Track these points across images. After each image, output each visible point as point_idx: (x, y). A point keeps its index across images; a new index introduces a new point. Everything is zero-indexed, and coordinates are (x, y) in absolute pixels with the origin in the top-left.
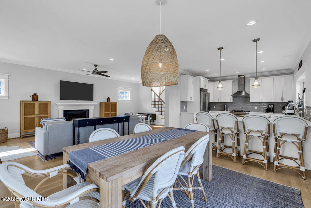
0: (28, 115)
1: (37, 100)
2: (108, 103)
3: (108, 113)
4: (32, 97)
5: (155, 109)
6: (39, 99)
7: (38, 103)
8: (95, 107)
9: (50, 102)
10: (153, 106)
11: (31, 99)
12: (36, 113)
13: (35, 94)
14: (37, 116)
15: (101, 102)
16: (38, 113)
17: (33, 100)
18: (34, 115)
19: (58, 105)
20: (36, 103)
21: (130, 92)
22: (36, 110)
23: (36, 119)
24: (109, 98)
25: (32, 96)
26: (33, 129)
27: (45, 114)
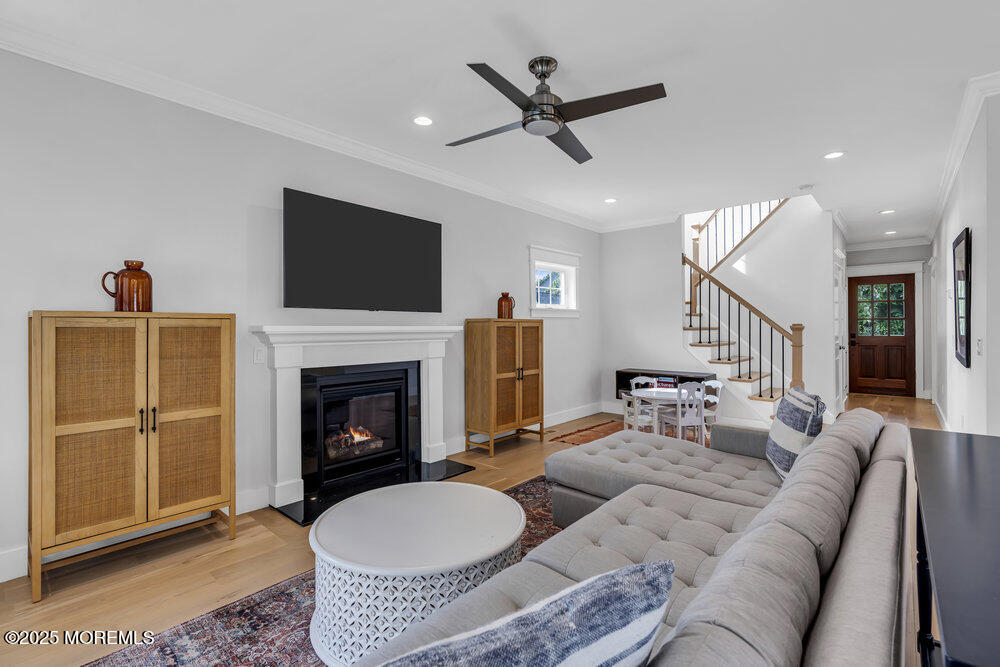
0: (80, 418)
1: (147, 306)
2: (505, 322)
3: (512, 375)
4: (112, 289)
5: (707, 353)
6: (159, 304)
7: (155, 325)
8: (449, 344)
9: (231, 318)
10: (692, 336)
11: (107, 304)
12: (140, 403)
13: (134, 270)
14: (149, 421)
15: (471, 317)
16: (154, 402)
17: (119, 307)
18: (129, 412)
19: (272, 339)
20: (141, 325)
21: (572, 270)
22: (140, 379)
23: (140, 439)
24: (505, 296)
25: (110, 278)
26: (119, 516)
27: (203, 402)
